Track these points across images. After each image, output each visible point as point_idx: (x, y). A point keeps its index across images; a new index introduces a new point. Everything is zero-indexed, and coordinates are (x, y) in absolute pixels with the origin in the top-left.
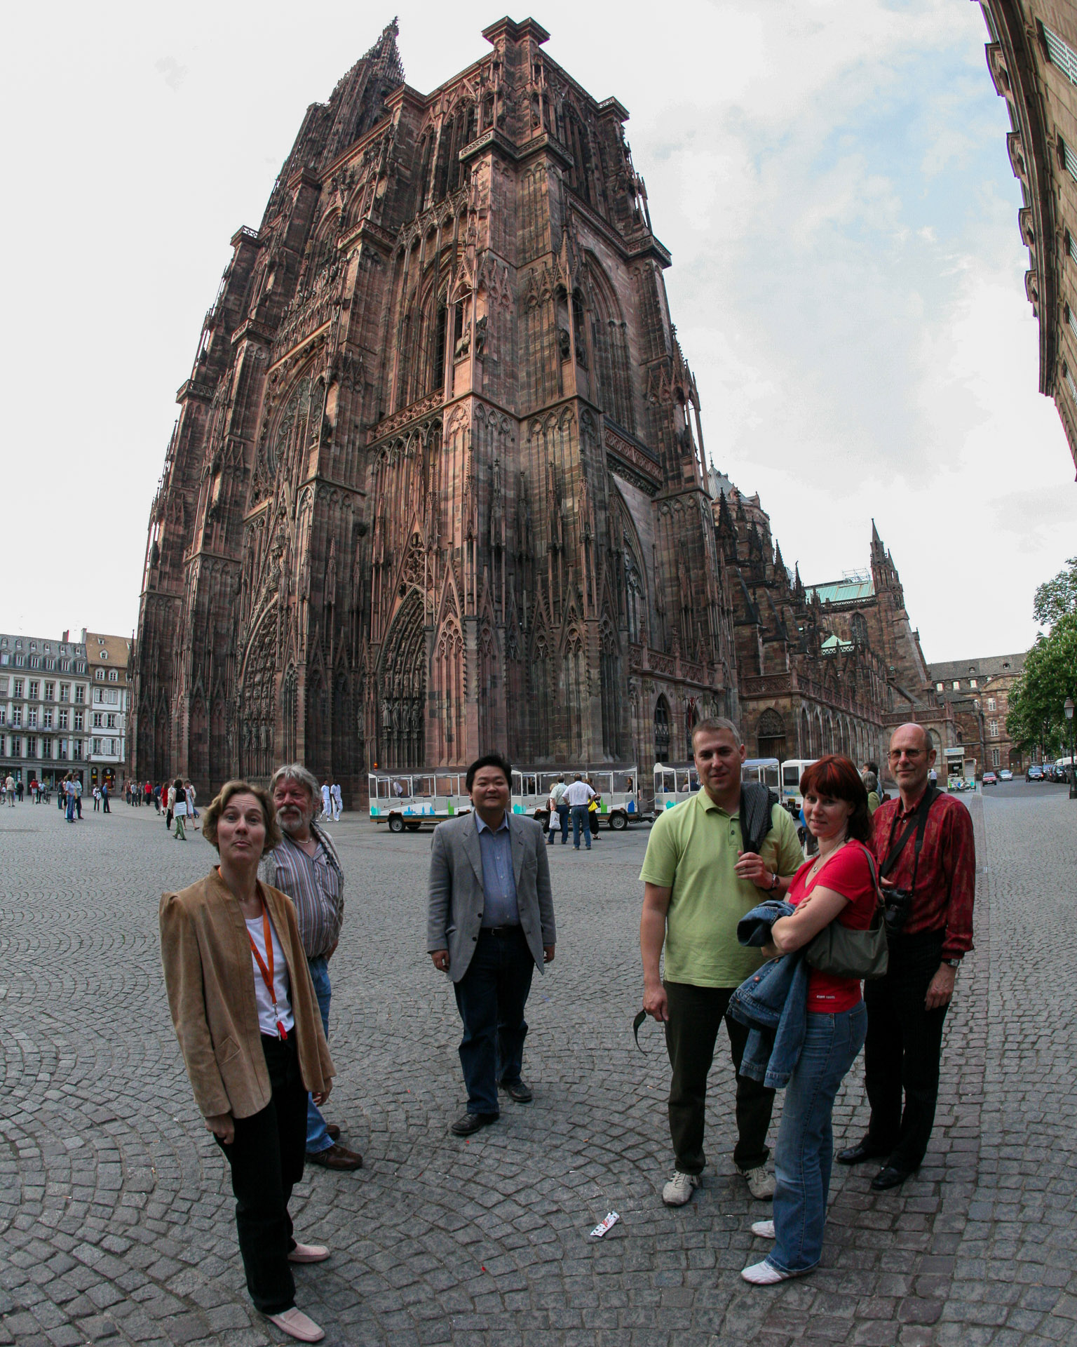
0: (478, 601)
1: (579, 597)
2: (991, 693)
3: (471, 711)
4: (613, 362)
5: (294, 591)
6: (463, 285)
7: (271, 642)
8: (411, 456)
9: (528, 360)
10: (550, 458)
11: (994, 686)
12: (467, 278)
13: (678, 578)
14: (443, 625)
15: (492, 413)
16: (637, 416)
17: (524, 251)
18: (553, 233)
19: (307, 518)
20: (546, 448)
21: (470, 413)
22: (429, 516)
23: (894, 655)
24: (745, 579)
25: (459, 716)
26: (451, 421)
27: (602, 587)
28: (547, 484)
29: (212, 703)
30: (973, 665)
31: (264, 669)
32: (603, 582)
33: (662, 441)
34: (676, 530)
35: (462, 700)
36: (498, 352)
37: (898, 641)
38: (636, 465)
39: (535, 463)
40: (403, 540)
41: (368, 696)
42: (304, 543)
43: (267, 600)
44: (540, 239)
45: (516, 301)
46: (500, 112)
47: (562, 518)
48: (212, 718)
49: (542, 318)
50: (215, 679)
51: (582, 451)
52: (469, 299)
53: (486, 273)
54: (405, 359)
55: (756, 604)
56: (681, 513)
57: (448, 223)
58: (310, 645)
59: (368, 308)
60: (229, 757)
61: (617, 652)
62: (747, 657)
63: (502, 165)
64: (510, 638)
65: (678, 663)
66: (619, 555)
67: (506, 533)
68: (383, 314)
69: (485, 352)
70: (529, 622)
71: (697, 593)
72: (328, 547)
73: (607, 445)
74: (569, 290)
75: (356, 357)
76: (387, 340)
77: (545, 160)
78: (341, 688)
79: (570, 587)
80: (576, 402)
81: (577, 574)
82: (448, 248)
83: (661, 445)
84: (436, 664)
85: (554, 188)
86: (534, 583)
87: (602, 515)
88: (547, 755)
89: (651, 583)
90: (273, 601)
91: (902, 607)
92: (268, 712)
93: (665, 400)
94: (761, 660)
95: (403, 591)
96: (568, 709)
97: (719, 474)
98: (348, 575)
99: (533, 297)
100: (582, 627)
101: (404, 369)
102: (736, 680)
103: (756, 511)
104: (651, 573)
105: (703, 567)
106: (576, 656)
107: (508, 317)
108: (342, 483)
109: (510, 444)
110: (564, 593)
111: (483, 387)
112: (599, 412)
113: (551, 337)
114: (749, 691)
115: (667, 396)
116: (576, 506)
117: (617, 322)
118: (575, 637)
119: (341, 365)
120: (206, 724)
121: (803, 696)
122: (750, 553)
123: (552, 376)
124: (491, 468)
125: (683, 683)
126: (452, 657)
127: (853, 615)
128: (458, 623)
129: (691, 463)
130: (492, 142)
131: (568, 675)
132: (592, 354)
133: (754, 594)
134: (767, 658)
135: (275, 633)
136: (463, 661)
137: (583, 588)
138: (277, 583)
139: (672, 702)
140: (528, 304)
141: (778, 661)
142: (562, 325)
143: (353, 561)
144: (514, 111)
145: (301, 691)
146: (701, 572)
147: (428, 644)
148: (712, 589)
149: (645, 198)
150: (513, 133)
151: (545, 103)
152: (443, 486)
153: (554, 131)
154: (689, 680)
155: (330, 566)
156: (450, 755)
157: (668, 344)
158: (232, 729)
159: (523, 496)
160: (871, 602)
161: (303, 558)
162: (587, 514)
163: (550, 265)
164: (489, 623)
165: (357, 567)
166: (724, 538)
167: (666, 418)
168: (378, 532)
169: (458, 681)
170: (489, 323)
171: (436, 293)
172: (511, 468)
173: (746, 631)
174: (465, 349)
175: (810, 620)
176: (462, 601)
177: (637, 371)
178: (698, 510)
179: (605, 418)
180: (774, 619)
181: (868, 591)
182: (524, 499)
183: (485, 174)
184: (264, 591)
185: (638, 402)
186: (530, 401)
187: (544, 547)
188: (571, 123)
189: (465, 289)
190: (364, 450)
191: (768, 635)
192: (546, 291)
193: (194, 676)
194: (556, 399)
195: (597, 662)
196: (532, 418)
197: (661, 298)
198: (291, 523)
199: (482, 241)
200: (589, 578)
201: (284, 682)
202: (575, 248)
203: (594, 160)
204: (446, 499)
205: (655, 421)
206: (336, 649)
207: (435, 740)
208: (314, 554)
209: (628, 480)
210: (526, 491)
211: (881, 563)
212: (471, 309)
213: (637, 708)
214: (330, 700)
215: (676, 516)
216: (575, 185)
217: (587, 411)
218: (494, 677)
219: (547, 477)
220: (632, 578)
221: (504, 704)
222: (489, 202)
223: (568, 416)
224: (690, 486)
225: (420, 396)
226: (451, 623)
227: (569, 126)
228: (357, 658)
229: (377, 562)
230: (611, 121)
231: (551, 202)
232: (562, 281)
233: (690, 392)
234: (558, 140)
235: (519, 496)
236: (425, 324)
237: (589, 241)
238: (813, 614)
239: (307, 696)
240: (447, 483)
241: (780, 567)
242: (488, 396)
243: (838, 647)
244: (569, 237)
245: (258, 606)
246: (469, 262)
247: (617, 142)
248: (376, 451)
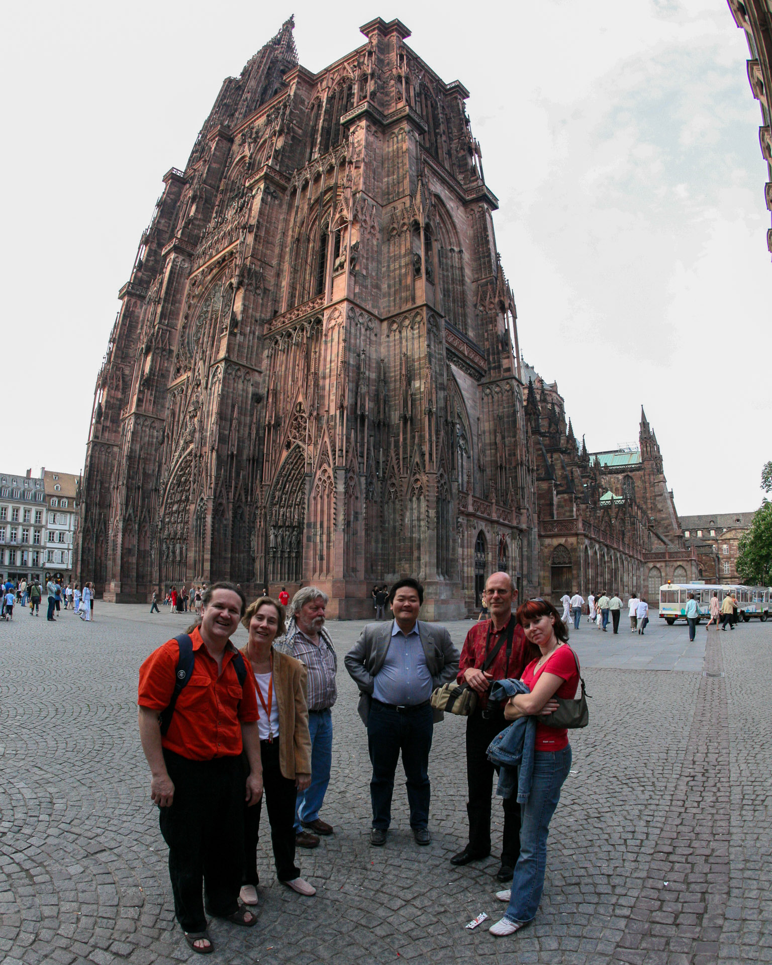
0: (347, 456)
1: (423, 455)
2: (725, 541)
3: (338, 538)
4: (453, 279)
5: (205, 443)
6: (342, 217)
7: (186, 481)
8: (297, 344)
9: (389, 276)
10: (404, 350)
11: (728, 536)
12: (345, 213)
13: (496, 443)
14: (319, 473)
15: (361, 315)
16: (469, 321)
17: (388, 194)
18: (411, 181)
19: (217, 389)
20: (401, 343)
21: (344, 314)
22: (311, 390)
23: (654, 508)
24: (545, 446)
25: (329, 541)
26: (330, 319)
27: (440, 448)
28: (401, 369)
29: (139, 525)
30: (713, 519)
31: (180, 502)
32: (441, 444)
33: (487, 340)
34: (495, 407)
35: (332, 529)
36: (367, 269)
37: (658, 498)
38: (468, 357)
39: (392, 353)
40: (289, 407)
41: (260, 524)
42: (214, 407)
43: (184, 449)
44: (401, 185)
45: (381, 231)
46: (372, 89)
47: (412, 395)
48: (139, 537)
49: (400, 245)
50: (143, 507)
51: (429, 346)
52: (346, 228)
53: (359, 209)
54: (295, 271)
55: (552, 465)
56: (500, 395)
57: (331, 170)
58: (217, 484)
59: (267, 232)
60: (151, 566)
61: (449, 497)
62: (545, 505)
63: (373, 129)
64: (369, 484)
65: (494, 507)
66: (454, 425)
67: (369, 405)
68: (279, 237)
69: (357, 268)
70: (384, 473)
71: (510, 455)
72: (233, 411)
73: (447, 341)
74: (422, 224)
75: (257, 269)
76: (281, 257)
77: (406, 126)
78: (239, 517)
79: (415, 447)
80: (425, 308)
81: (422, 437)
82: (329, 189)
83: (486, 343)
84: (313, 502)
85: (412, 147)
86: (389, 444)
87: (442, 394)
88: (394, 572)
89: (475, 447)
90: (189, 450)
91: (662, 473)
92: (182, 534)
93: (490, 309)
94: (555, 507)
95: (288, 446)
96: (411, 539)
97: (527, 366)
98: (247, 432)
99: (394, 229)
100: (424, 478)
101: (294, 278)
102: (536, 521)
103: (554, 395)
104: (475, 439)
105: (515, 436)
106: (418, 499)
107: (375, 243)
108: (244, 362)
109: (373, 338)
110: (411, 451)
111: (355, 294)
112: (442, 317)
113: (407, 258)
114: (545, 530)
115: (492, 306)
116: (423, 386)
117: (456, 249)
118: (418, 485)
119: (246, 274)
120: (135, 542)
121: (586, 536)
122: (550, 427)
123: (407, 288)
124: (359, 355)
125: (497, 522)
126: (325, 497)
127: (625, 477)
128: (330, 472)
129: (508, 357)
130: (366, 111)
131: (412, 514)
132: (437, 272)
133: (552, 457)
134: (559, 506)
135: (190, 474)
136: (333, 500)
137: (426, 448)
138: (193, 437)
139: (488, 536)
140: (390, 234)
141: (568, 508)
142: (415, 251)
143: (251, 421)
144: (383, 88)
145: (209, 519)
146: (513, 440)
147: (307, 487)
148: (520, 453)
149: (480, 157)
150: (382, 104)
151: (407, 83)
152: (321, 368)
153: (413, 104)
154: (501, 521)
155: (234, 425)
156: (321, 571)
157: (494, 267)
158: (154, 546)
159: (382, 377)
160: (639, 468)
161: (213, 418)
162: (431, 393)
163: (408, 205)
164: (354, 472)
165: (254, 426)
166: (530, 414)
167: (491, 323)
168: (270, 400)
169: (329, 515)
170: (361, 246)
171: (320, 222)
172: (374, 356)
173: (544, 485)
174: (342, 266)
175: (592, 479)
176: (334, 455)
177: (470, 287)
178: (513, 393)
179: (446, 321)
180: (566, 477)
181: (636, 459)
182: (383, 379)
183: (360, 134)
184: (182, 442)
185: (470, 311)
186: (389, 306)
187: (397, 417)
188: (426, 98)
189: (343, 221)
190: (262, 338)
191: (561, 489)
192: (404, 224)
193: (127, 505)
194: (409, 306)
195: (435, 505)
196: (391, 319)
197: (490, 233)
198: (204, 392)
199: (357, 185)
200: (430, 441)
201: (196, 511)
202: (426, 193)
203: (442, 127)
204: (324, 378)
205: (482, 325)
206: (236, 487)
207: (310, 558)
208: (221, 416)
209: (461, 369)
210: (385, 373)
211: (647, 438)
212: (347, 235)
213: (462, 540)
214: (230, 526)
215: (496, 398)
216: (428, 145)
217: (433, 316)
218: (356, 513)
219: (401, 364)
220: (461, 442)
221: (363, 533)
222: (362, 156)
223: (418, 319)
224: (507, 374)
225: (305, 300)
226: (325, 471)
227: (424, 101)
228: (252, 495)
229: (269, 423)
230: (456, 98)
231: (410, 158)
232: (417, 217)
233: (510, 304)
234: (415, 111)
235: (379, 377)
236: (311, 245)
237: (437, 187)
238: (595, 474)
239: (213, 522)
240: (325, 365)
241: (571, 438)
242: (358, 302)
243: (612, 500)
244: (423, 185)
245: (177, 454)
246: (346, 200)
247: (460, 114)
248: (271, 339)
